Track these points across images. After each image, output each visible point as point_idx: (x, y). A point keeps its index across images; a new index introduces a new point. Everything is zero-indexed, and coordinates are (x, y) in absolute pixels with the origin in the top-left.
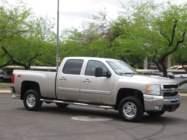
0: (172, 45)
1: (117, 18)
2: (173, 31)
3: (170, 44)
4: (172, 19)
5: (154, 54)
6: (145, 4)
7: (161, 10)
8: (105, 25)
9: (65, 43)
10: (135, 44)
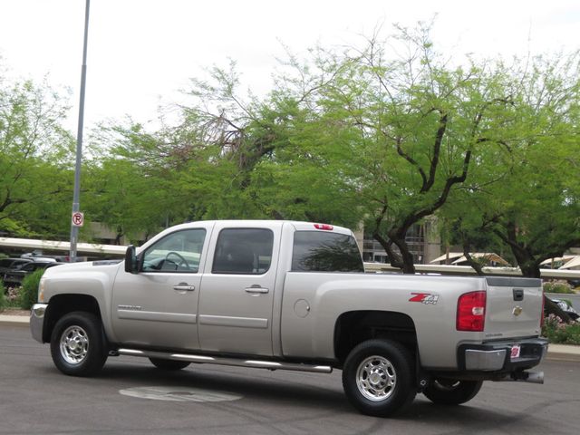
0: (431, 189)
1: (269, 95)
2: (435, 147)
3: (427, 186)
4: (434, 109)
5: (378, 214)
6: (356, 60)
7: (401, 80)
8: (229, 116)
9: (100, 165)
10: (319, 180)
